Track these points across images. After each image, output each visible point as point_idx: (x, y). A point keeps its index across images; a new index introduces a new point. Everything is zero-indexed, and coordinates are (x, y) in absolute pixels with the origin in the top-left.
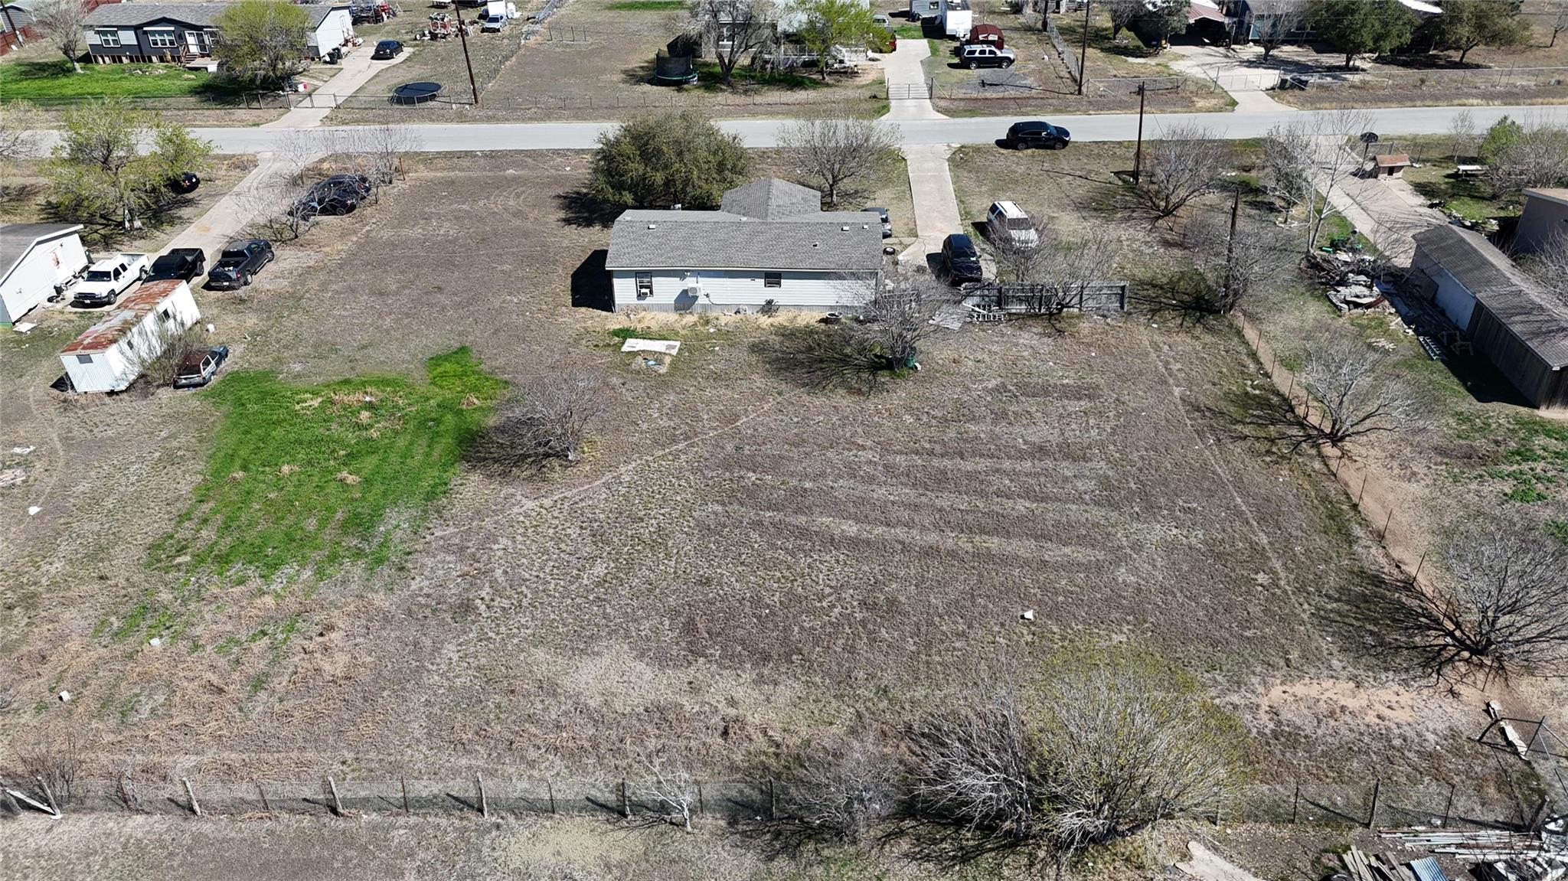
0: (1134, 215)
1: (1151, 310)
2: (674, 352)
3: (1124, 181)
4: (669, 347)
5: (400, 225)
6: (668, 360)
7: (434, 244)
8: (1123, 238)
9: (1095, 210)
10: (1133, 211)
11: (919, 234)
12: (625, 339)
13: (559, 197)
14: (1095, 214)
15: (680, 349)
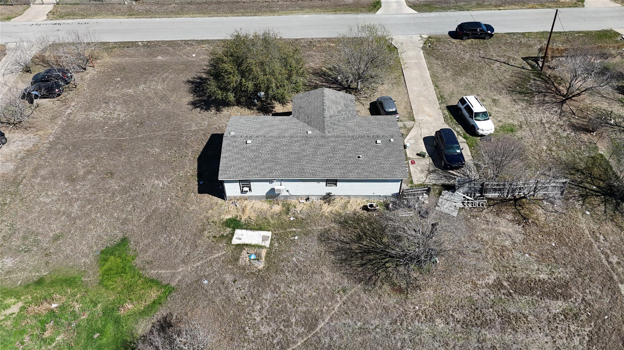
0: (547, 99)
1: (581, 196)
2: (267, 244)
3: (532, 66)
4: (264, 239)
5: (89, 109)
6: (264, 253)
7: (111, 127)
8: (544, 121)
9: (520, 93)
10: (545, 96)
11: (416, 118)
12: (234, 230)
13: (189, 82)
14: (521, 97)
15: (272, 239)
